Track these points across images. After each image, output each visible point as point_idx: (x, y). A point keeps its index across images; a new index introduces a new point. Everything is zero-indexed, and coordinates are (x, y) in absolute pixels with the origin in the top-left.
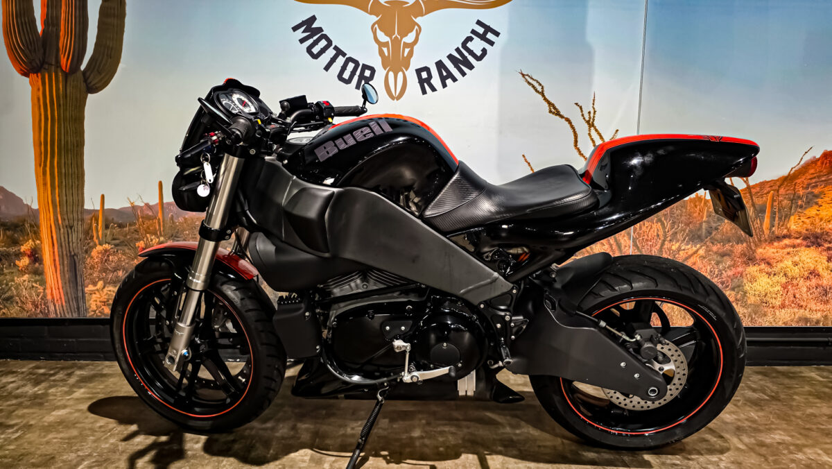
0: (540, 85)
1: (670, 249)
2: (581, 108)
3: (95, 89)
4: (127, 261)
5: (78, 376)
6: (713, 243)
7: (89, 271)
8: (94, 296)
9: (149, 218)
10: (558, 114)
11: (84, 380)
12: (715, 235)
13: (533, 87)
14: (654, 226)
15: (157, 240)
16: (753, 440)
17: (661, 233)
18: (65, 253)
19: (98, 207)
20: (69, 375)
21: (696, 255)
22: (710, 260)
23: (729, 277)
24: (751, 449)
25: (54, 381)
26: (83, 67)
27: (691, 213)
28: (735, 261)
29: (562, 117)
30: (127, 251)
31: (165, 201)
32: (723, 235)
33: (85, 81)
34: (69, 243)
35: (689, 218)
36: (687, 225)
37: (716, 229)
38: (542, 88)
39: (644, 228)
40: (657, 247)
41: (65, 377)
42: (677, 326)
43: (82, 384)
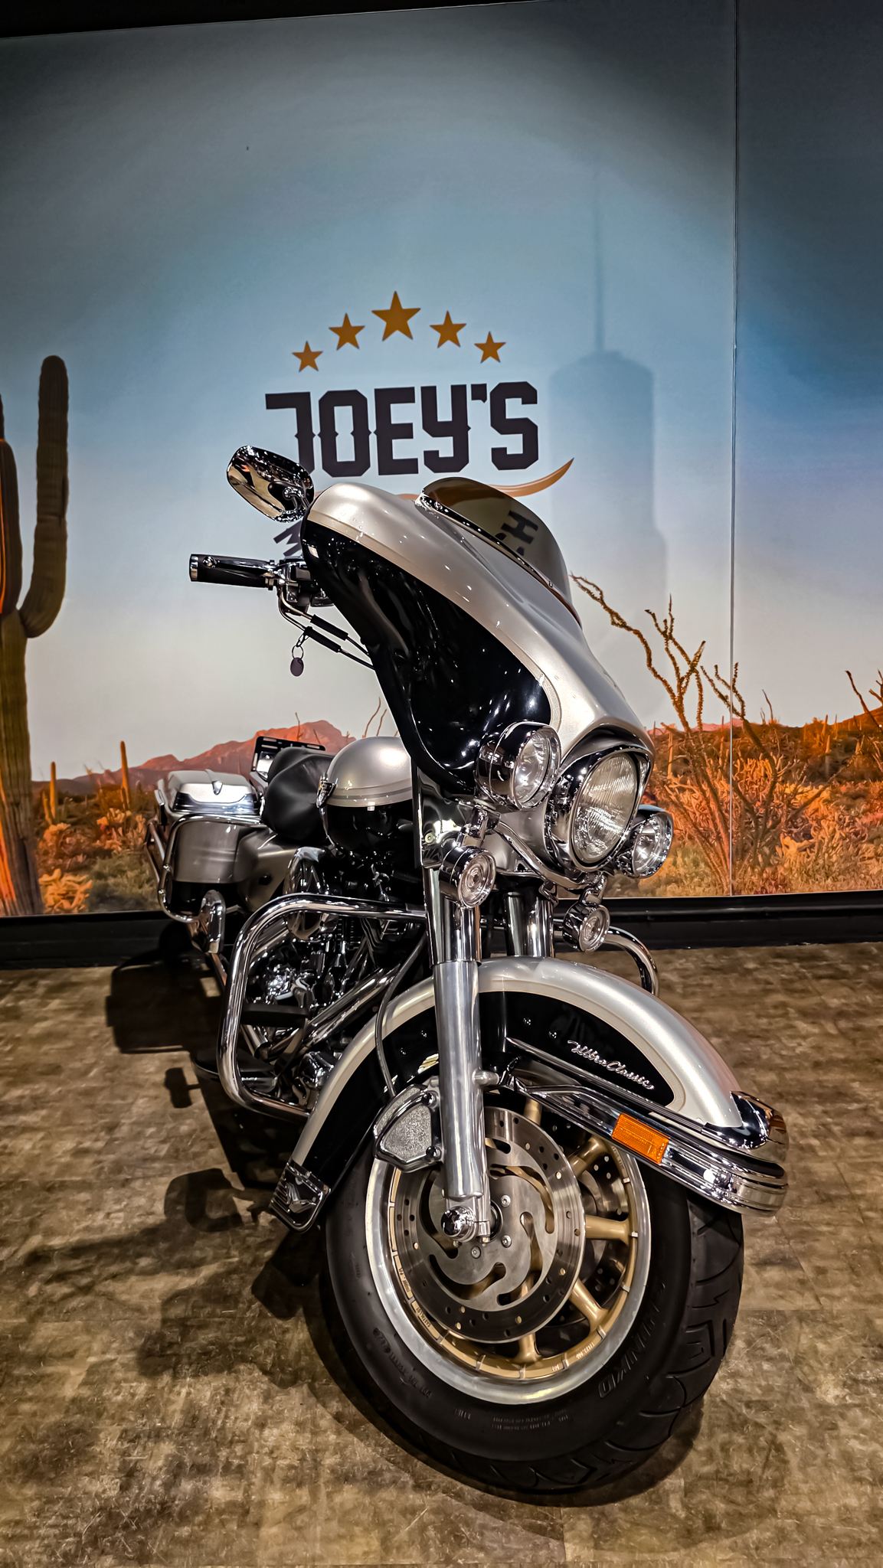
0: (598, 589)
1: (782, 793)
2: (653, 616)
3: (35, 633)
4: (87, 843)
5: (45, 986)
6: (840, 782)
7: (45, 858)
8: (50, 889)
9: (113, 788)
10: (624, 625)
11: (54, 991)
12: (843, 771)
13: (589, 592)
14: (760, 764)
15: (123, 815)
16: (850, 1025)
17: (770, 773)
18: (11, 836)
19: (48, 778)
20: (34, 985)
21: (818, 799)
22: (837, 805)
23: (865, 825)
24: (843, 1033)
25: (19, 992)
26: (19, 606)
27: (809, 743)
28: (871, 804)
29: (629, 629)
30: (87, 830)
31: (130, 765)
32: (854, 771)
33: (23, 621)
34: (16, 824)
35: (806, 752)
36: (805, 759)
37: (844, 763)
38: (601, 593)
39: (747, 768)
40: (765, 791)
41: (30, 988)
42: (797, 893)
43: (54, 995)
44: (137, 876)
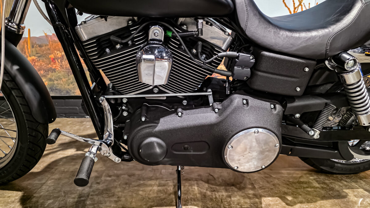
4: (45, 65)
15: (61, 54)
30: (45, 60)
44: (67, 81)
